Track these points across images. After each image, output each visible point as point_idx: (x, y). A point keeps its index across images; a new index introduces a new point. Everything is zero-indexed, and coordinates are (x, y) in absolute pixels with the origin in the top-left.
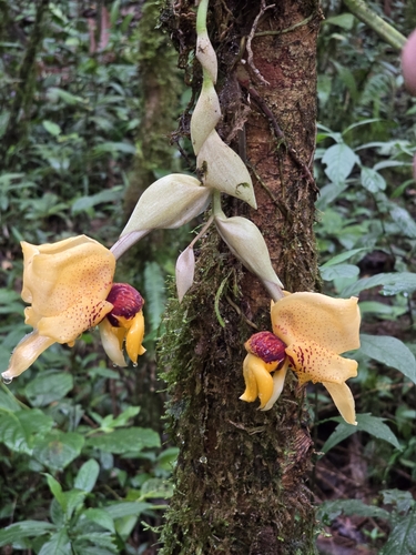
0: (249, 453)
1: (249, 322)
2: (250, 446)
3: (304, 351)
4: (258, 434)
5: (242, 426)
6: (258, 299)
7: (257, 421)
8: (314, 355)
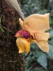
0: (14, 68)
1: (8, 30)
2: (14, 66)
3: (35, 33)
4: (16, 62)
5: (11, 61)
6: (10, 23)
7: (15, 58)
8: (38, 34)
